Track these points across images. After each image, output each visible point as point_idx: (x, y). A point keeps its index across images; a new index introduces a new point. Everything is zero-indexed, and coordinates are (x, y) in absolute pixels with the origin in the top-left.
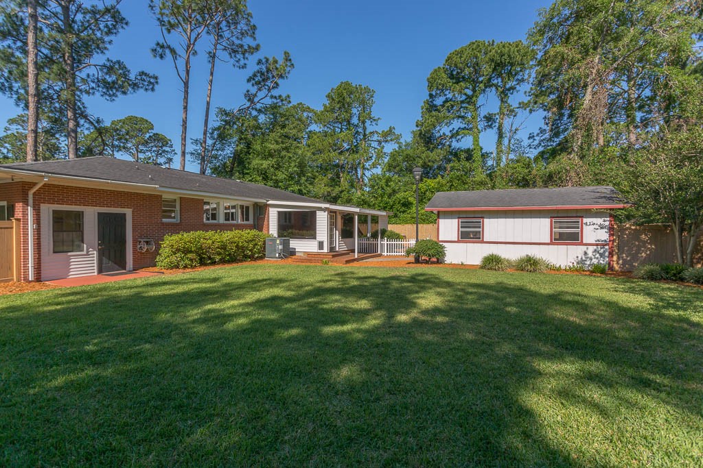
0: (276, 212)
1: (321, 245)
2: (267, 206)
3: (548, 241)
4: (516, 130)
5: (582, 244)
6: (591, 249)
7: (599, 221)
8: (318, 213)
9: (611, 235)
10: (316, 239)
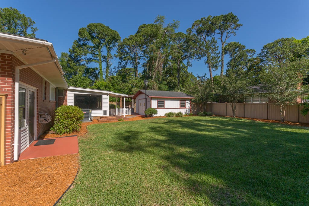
0: (73, 94)
1: (105, 112)
2: (66, 90)
3: (179, 107)
4: (111, 64)
5: (186, 108)
6: (187, 109)
7: (188, 102)
8: (103, 96)
9: (190, 105)
10: (102, 109)
